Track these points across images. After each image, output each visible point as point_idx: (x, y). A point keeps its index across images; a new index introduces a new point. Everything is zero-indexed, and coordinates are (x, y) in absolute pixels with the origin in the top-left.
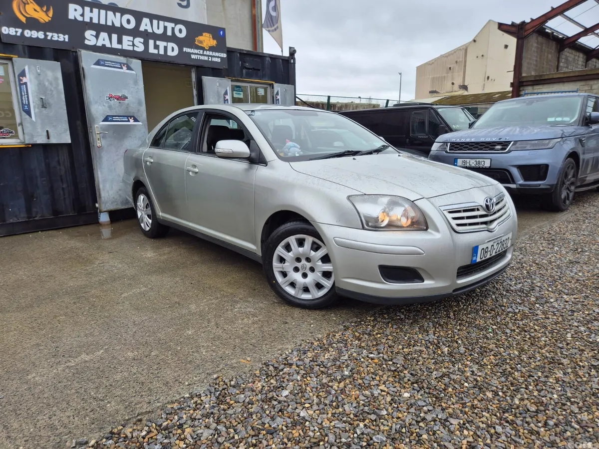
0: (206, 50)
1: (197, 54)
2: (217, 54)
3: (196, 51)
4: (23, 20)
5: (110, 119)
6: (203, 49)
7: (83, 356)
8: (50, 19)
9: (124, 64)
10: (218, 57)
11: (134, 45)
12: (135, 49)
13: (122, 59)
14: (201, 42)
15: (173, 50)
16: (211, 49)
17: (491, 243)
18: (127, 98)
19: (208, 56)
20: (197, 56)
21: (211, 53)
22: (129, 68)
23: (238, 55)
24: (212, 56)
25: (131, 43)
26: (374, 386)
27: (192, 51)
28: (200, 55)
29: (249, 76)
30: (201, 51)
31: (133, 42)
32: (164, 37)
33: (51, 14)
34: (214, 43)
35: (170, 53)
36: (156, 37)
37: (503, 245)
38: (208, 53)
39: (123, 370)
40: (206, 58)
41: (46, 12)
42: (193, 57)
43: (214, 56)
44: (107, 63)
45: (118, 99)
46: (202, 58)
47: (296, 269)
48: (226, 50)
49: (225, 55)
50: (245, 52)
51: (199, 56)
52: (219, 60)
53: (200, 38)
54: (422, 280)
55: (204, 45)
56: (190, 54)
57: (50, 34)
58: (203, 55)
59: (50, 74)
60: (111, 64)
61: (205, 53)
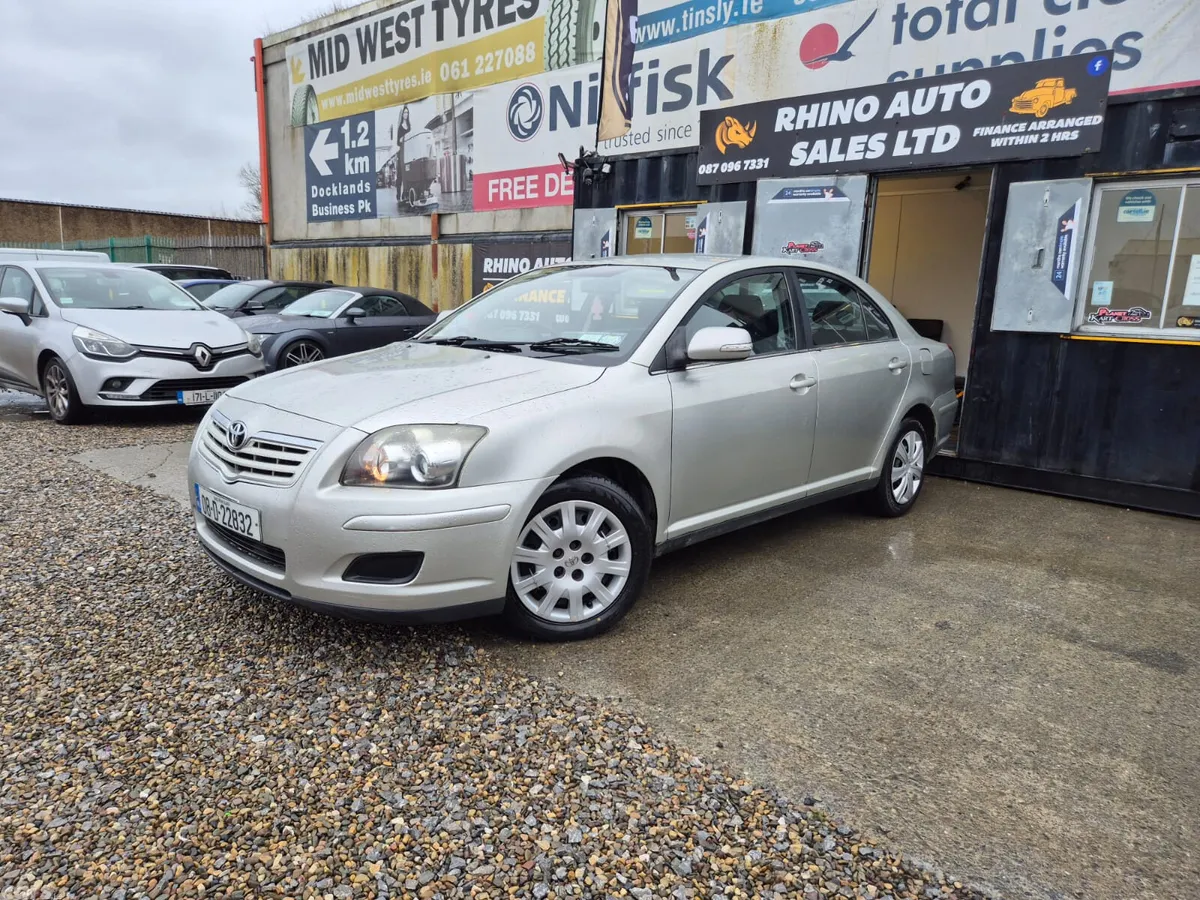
0: (1039, 120)
1: (1011, 134)
2: (1070, 122)
3: (1007, 129)
4: (722, 149)
6: (1030, 118)
8: (751, 140)
9: (828, 189)
10: (1071, 129)
11: (867, 149)
12: (866, 157)
13: (828, 180)
14: (1027, 104)
15: (946, 139)
16: (1057, 112)
18: (822, 246)
19: (1041, 132)
20: (1006, 139)
21: (1051, 124)
22: (837, 193)
23: (1150, 108)
24: (1051, 131)
25: (862, 147)
27: (997, 130)
28: (1020, 134)
29: (1183, 158)
30: (1022, 127)
31: (867, 143)
32: (935, 118)
33: (753, 132)
34: (1067, 96)
35: (939, 147)
36: (913, 122)
38: (1042, 125)
40: (1034, 139)
41: (748, 132)
42: (995, 143)
43: (1060, 130)
44: (797, 193)
45: (803, 250)
46: (1020, 140)
48: (1103, 105)
49: (1097, 120)
50: (1182, 94)
51: (1011, 139)
52: (1075, 135)
53: (1027, 95)
55: (1037, 109)
56: (989, 138)
57: (747, 162)
58: (1026, 133)
59: (731, 220)
60: (802, 192)
61: (1034, 126)
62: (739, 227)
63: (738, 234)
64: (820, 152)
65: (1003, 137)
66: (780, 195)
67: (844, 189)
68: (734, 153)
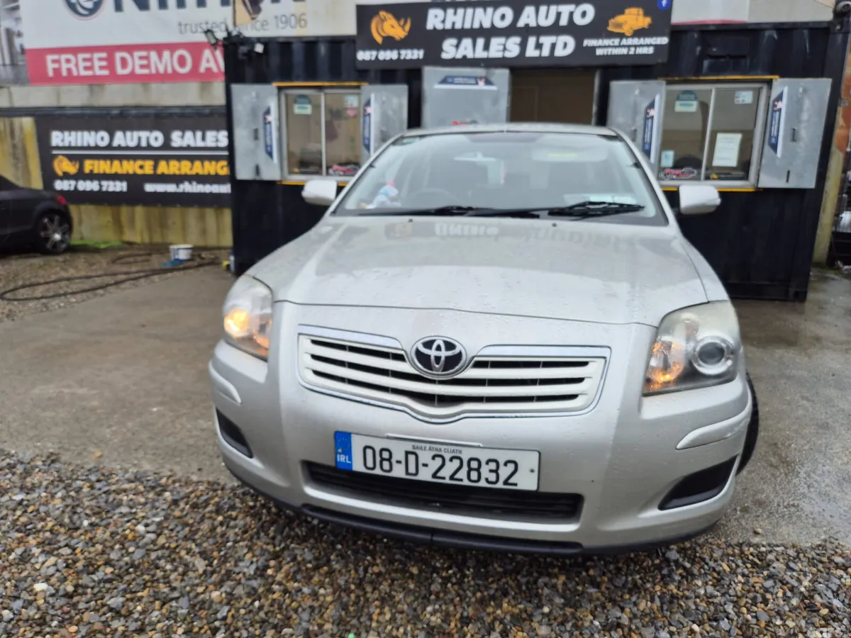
0: (627, 37)
1: (609, 46)
2: (648, 41)
3: (607, 42)
4: (379, 40)
6: (621, 36)
8: (406, 34)
9: (481, 78)
10: (648, 46)
11: (505, 49)
12: (505, 55)
14: (619, 25)
15: (564, 46)
16: (639, 33)
19: (629, 47)
20: (606, 50)
21: (636, 41)
22: (488, 82)
23: (696, 35)
24: (636, 46)
25: (501, 47)
27: (600, 42)
28: (615, 47)
29: (714, 70)
30: (617, 41)
31: (504, 45)
32: (555, 29)
33: (408, 27)
34: (645, 22)
35: (560, 52)
36: (539, 31)
38: (630, 41)
40: (624, 51)
41: (403, 27)
42: (599, 52)
43: (641, 46)
44: (456, 80)
46: (616, 51)
48: (668, 31)
49: (664, 40)
50: (713, 28)
51: (610, 50)
52: (651, 51)
53: (620, 19)
55: (626, 30)
56: (594, 49)
57: (403, 52)
58: (620, 46)
59: (395, 101)
60: (460, 80)
61: (624, 42)
62: (401, 106)
64: (467, 48)
65: (604, 47)
66: (444, 81)
67: (493, 79)
68: (390, 43)
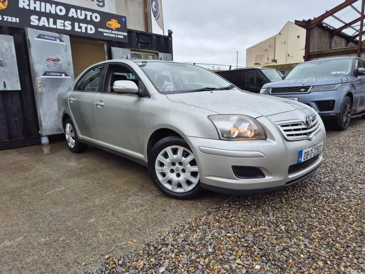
0: (114, 30)
2: (121, 33)
3: (107, 31)
5: (48, 74)
6: (112, 29)
7: (5, 242)
8: (6, 7)
9: (58, 38)
10: (121, 35)
11: (64, 26)
12: (65, 29)
13: (57, 35)
14: (110, 25)
15: (91, 30)
16: (117, 30)
17: (311, 148)
18: (60, 60)
19: (115, 34)
20: (107, 34)
21: (117, 32)
22: (61, 41)
23: (135, 34)
24: (118, 35)
26: (232, 260)
27: (104, 30)
29: (142, 47)
30: (110, 31)
31: (64, 24)
32: (85, 21)
33: (6, 3)
34: (119, 26)
35: (89, 32)
36: (79, 21)
37: (318, 150)
38: (115, 32)
39: (34, 254)
40: (114, 36)
41: (3, 2)
42: (105, 34)
43: (119, 35)
44: (46, 37)
45: (53, 61)
46: (111, 35)
47: (172, 171)
48: (127, 31)
49: (126, 34)
50: (140, 32)
51: (109, 34)
52: (122, 37)
53: (110, 22)
54: (264, 176)
55: (112, 27)
56: (103, 32)
57: (6, 18)
58: (111, 33)
59: (6, 44)
60: (49, 38)
61: (113, 32)
62: (11, 47)
63: (11, 51)
64: (44, 22)
65: (107, 33)
66: (39, 37)
